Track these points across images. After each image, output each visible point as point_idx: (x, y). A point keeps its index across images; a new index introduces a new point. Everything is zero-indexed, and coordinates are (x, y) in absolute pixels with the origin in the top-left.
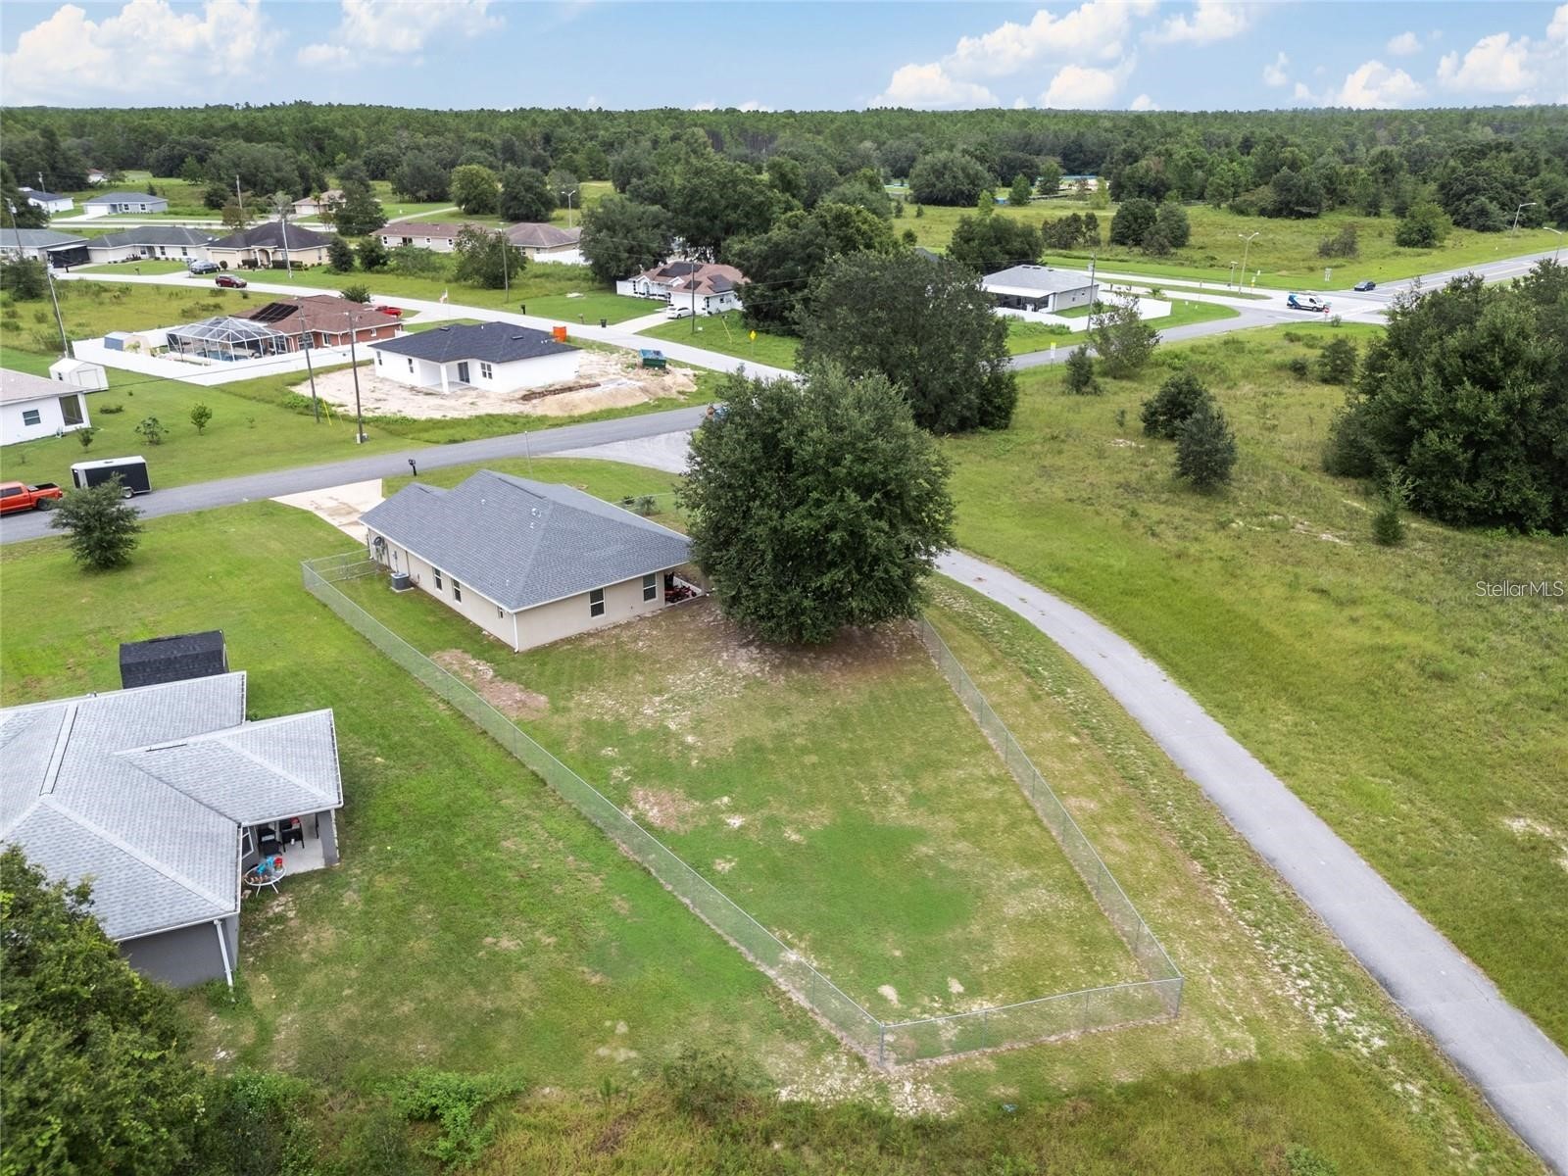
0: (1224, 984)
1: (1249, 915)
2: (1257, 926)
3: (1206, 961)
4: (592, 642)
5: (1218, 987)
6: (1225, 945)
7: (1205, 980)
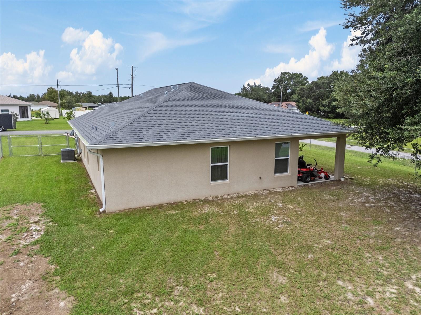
4: (207, 209)
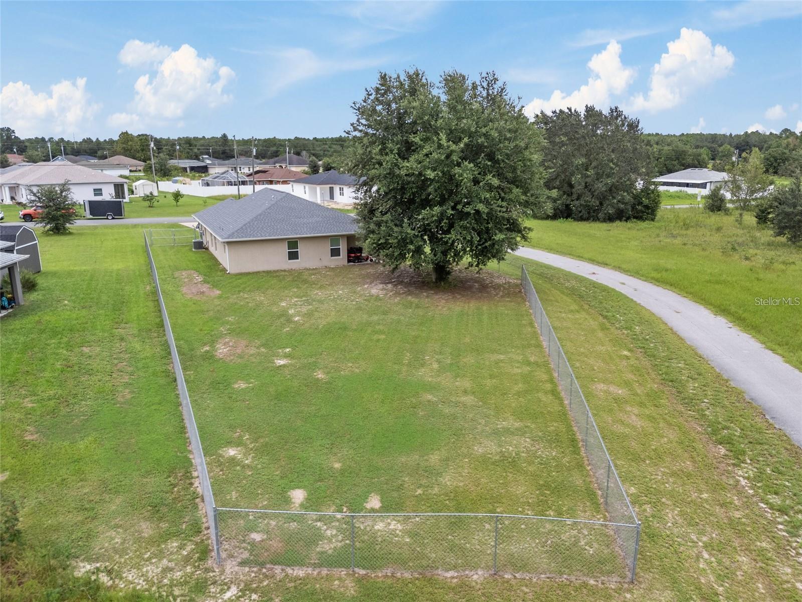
0: (719, 563)
1: (775, 500)
2: (782, 511)
3: (702, 533)
5: (709, 563)
6: (733, 524)
7: (694, 552)
